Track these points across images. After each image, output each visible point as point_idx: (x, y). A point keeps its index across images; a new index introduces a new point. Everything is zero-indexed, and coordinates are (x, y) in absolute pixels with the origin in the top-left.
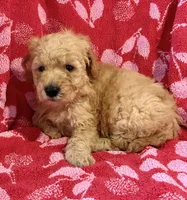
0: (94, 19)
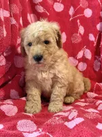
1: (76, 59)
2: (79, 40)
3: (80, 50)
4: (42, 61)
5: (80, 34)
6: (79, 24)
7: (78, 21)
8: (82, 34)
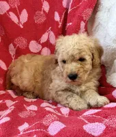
1: (40, 43)
2: (43, 19)
3: (44, 33)
4: (77, 80)
5: (44, 11)
8: (47, 12)
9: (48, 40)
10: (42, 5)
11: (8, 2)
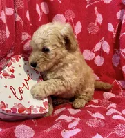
0: (77, 33)
1: (93, 52)
5: (98, 23)
6: (96, 11)
7: (96, 8)
8: (100, 23)
9: (101, 49)
10: (96, 17)
11: (64, 15)
